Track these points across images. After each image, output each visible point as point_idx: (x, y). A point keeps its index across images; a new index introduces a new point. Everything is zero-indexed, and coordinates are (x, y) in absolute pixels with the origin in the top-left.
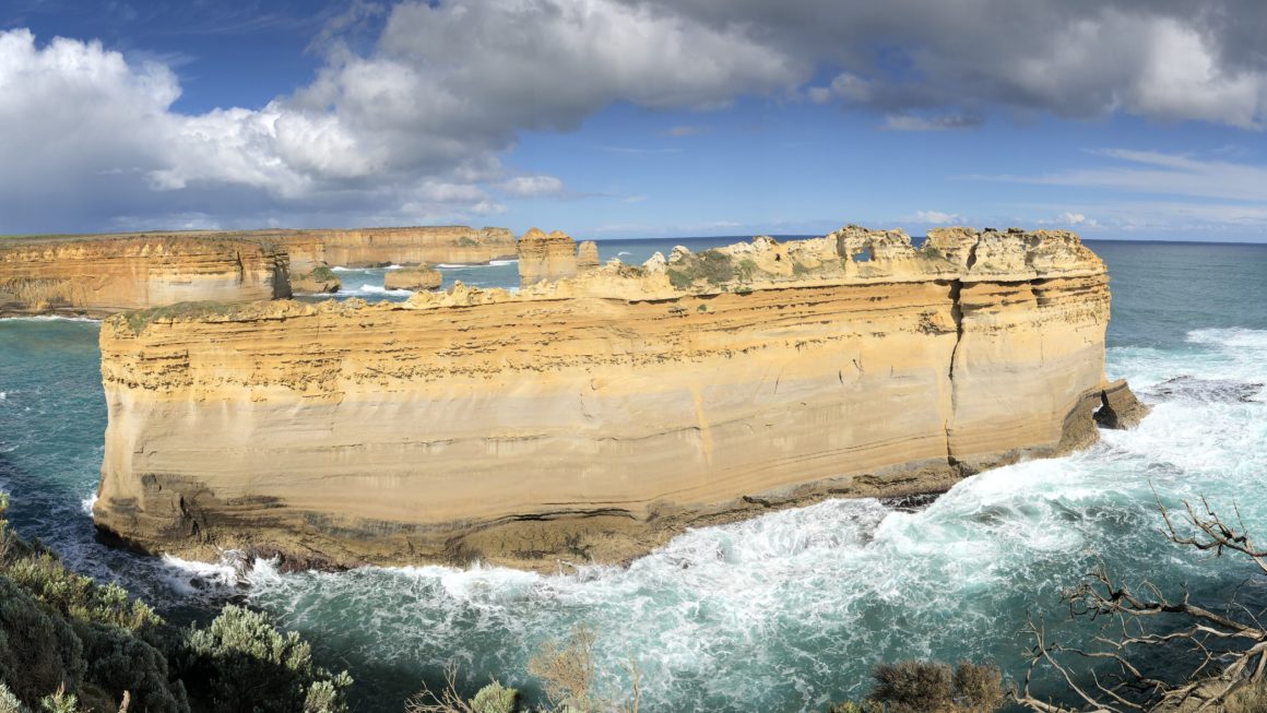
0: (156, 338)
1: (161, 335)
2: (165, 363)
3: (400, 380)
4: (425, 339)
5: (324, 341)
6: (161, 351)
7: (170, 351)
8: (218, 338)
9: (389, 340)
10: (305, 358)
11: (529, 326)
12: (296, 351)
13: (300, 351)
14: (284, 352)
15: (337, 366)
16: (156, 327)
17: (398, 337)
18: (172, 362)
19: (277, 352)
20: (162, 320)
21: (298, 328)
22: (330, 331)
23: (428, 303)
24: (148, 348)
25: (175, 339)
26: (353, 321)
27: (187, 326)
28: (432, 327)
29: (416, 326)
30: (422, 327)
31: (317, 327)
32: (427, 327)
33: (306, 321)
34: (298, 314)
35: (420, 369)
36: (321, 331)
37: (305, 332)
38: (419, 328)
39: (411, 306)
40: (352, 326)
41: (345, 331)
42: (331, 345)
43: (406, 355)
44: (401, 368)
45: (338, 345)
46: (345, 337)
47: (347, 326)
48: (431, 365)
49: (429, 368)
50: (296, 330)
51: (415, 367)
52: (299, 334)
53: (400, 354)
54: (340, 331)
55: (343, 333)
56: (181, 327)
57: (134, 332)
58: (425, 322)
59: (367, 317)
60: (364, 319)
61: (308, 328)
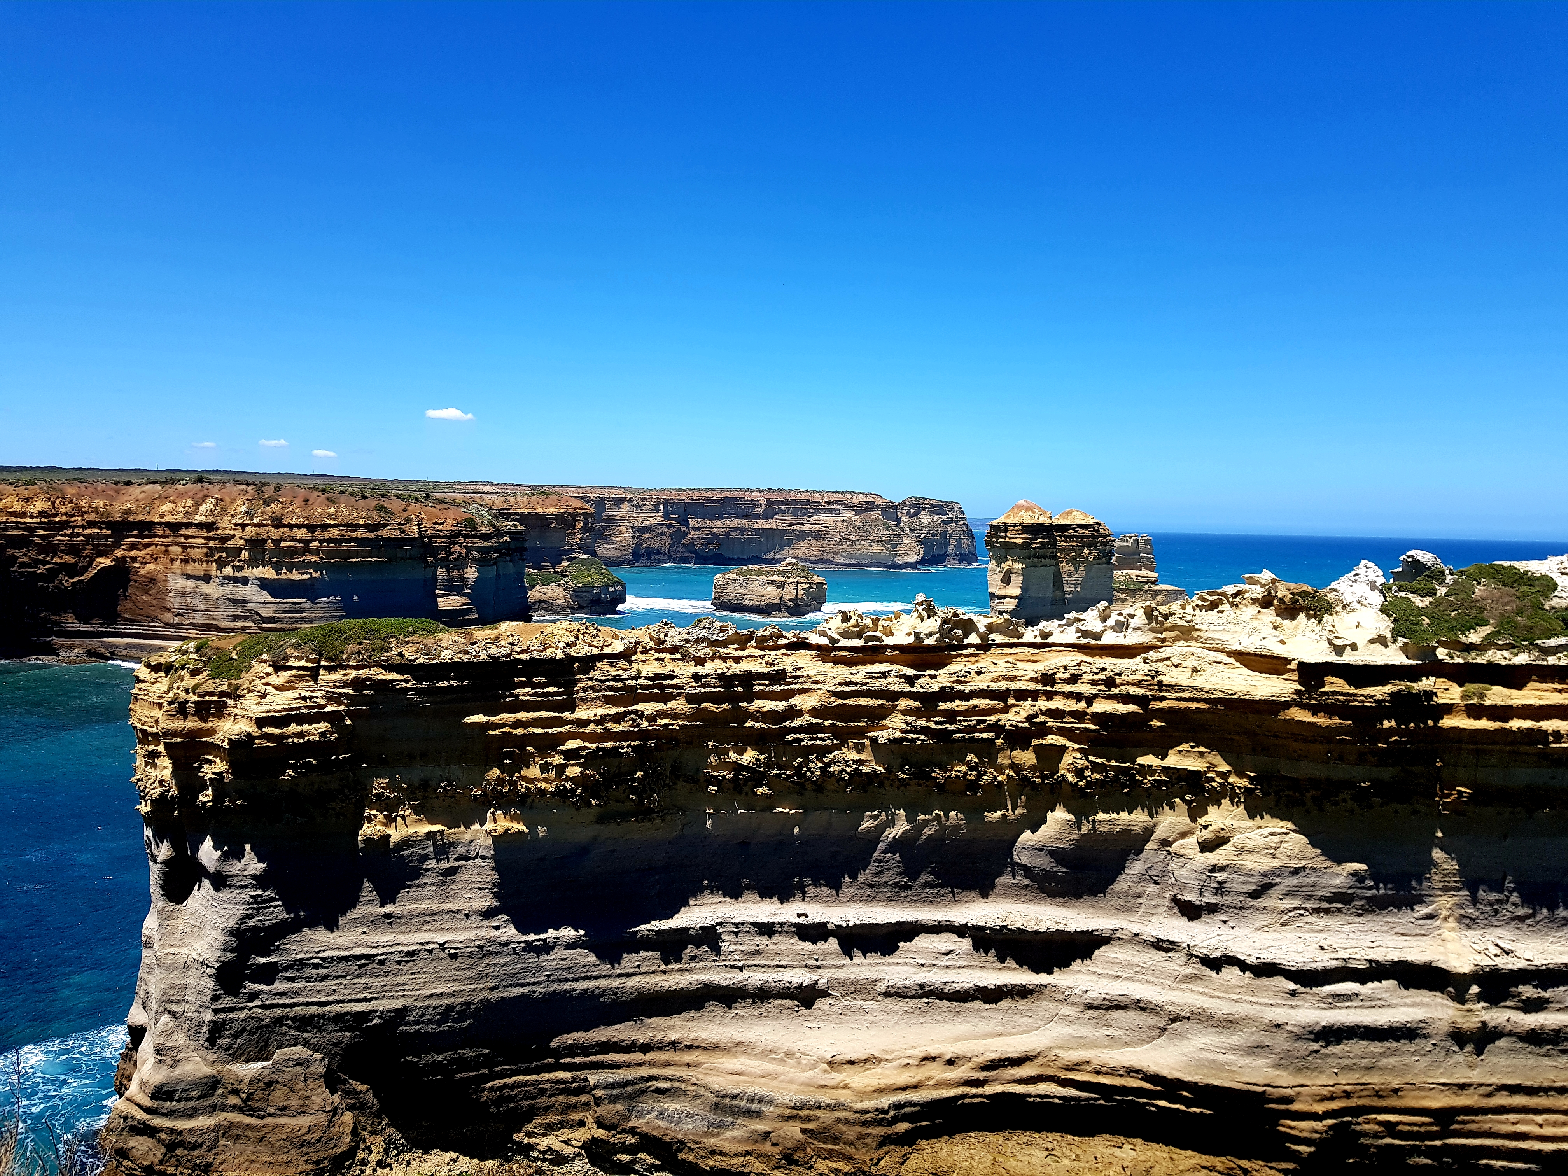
0: (279, 702)
1: (292, 694)
5: (649, 708)
7: (312, 729)
10: (609, 742)
11: (1069, 695)
12: (589, 728)
13: (600, 728)
14: (563, 730)
16: (281, 676)
17: (798, 702)
19: (550, 730)
20: (295, 660)
21: (596, 680)
22: (662, 687)
23: (859, 636)
24: (261, 722)
25: (324, 702)
26: (709, 667)
27: (353, 674)
28: (865, 684)
29: (834, 681)
30: (846, 684)
31: (635, 678)
32: (856, 684)
33: (611, 665)
34: (595, 651)
35: (838, 768)
36: (643, 687)
37: (611, 689)
38: (840, 684)
39: (825, 641)
40: (707, 676)
41: (692, 687)
42: (662, 714)
43: (812, 739)
44: (800, 766)
45: (676, 716)
46: (691, 699)
47: (696, 677)
48: (860, 762)
49: (857, 769)
50: (591, 683)
51: (828, 765)
52: (597, 691)
53: (801, 736)
54: (681, 688)
55: (688, 690)
56: (338, 675)
57: (224, 688)
58: (852, 674)
59: (737, 660)
60: (730, 663)
61: (617, 679)
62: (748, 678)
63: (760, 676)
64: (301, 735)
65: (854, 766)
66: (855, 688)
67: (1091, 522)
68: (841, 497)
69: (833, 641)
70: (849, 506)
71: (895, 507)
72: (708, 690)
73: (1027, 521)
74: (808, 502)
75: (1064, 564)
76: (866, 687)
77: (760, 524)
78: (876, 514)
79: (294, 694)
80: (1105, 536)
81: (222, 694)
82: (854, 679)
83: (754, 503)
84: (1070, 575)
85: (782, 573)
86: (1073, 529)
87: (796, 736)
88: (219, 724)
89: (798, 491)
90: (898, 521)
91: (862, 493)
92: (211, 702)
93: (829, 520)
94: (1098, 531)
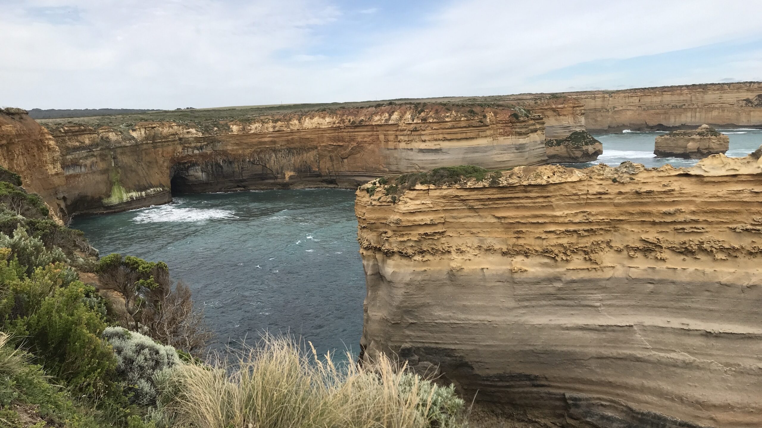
0: (412, 205)
1: (418, 202)
2: (422, 231)
3: (682, 257)
4: (717, 212)
5: (594, 210)
6: (418, 218)
7: (427, 218)
8: (477, 205)
9: (672, 209)
10: (572, 228)
12: (561, 220)
13: (566, 220)
14: (547, 220)
15: (608, 237)
16: (413, 194)
17: (682, 207)
18: (429, 230)
19: (540, 221)
20: (418, 187)
22: (600, 199)
24: (405, 215)
25: (431, 206)
26: (629, 188)
28: (726, 197)
29: (707, 196)
30: (714, 197)
31: (585, 195)
32: (720, 197)
33: (573, 187)
34: (564, 180)
35: (709, 245)
36: (590, 199)
37: (572, 200)
38: (710, 198)
39: (700, 172)
40: (626, 193)
41: (618, 199)
42: (601, 214)
43: (692, 228)
45: (610, 214)
46: (618, 205)
47: (621, 194)
48: (723, 242)
49: (721, 246)
50: (562, 197)
51: (702, 243)
52: (564, 201)
53: (685, 226)
54: (611, 199)
55: (615, 201)
56: (437, 193)
58: (718, 191)
59: (645, 184)
61: (576, 195)
62: (651, 194)
63: (660, 193)
64: (422, 220)
66: (721, 200)
68: (742, 85)
70: (748, 91)
74: (719, 90)
77: (687, 105)
82: (720, 194)
85: (699, 134)
87: (681, 227)
88: (388, 215)
93: (733, 100)
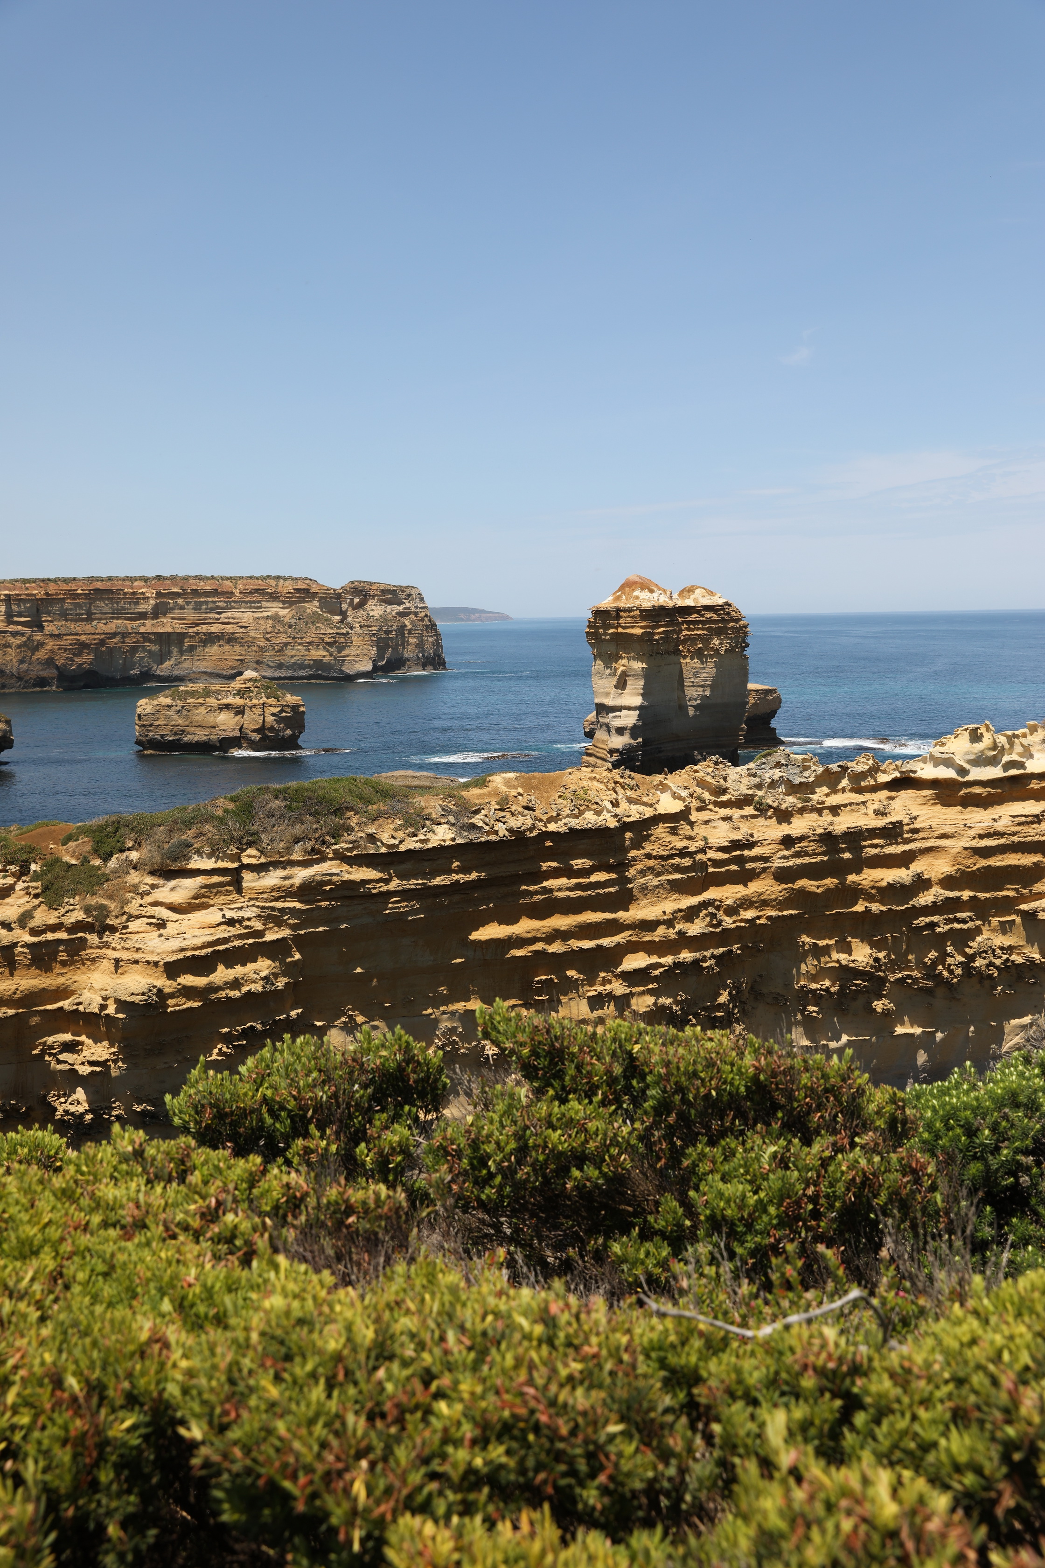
0: (189, 932)
1: (208, 917)
4: (997, 872)
5: (728, 894)
6: (221, 977)
7: (251, 975)
9: (905, 875)
12: (658, 933)
13: (674, 932)
14: (622, 939)
16: (182, 889)
17: (924, 868)
21: (655, 858)
22: (741, 861)
23: (993, 761)
24: (172, 969)
25: (258, 925)
26: (799, 826)
27: (301, 875)
28: (1014, 834)
29: (972, 833)
30: (989, 835)
31: (703, 851)
32: (1001, 834)
33: (674, 831)
34: (648, 813)
35: (985, 962)
36: (716, 863)
37: (678, 869)
38: (981, 837)
39: (948, 773)
40: (802, 838)
41: (784, 857)
42: (746, 903)
43: (949, 921)
44: (934, 964)
45: (765, 904)
46: (783, 875)
47: (788, 841)
48: (1010, 949)
49: (1007, 960)
50: (651, 863)
51: (972, 958)
52: (658, 875)
53: (936, 918)
54: (766, 859)
55: (777, 863)
56: (273, 879)
57: (78, 915)
58: (995, 820)
59: (835, 810)
60: (827, 817)
61: (683, 853)
62: (855, 837)
63: (873, 833)
64: (236, 984)
65: (1005, 957)
66: (1002, 841)
67: (721, 602)
68: (261, 584)
69: (963, 772)
70: (274, 596)
71: (338, 596)
72: (807, 860)
73: (647, 605)
74: (215, 592)
75: (688, 660)
76: (1016, 839)
77: (148, 626)
78: (313, 607)
79: (213, 916)
80: (737, 620)
81: (79, 926)
82: (1000, 826)
83: (136, 598)
84: (696, 674)
85: (240, 693)
86: (698, 612)
87: (928, 920)
88: (76, 978)
89: (200, 578)
90: (344, 614)
91: (293, 579)
92: (59, 941)
93: (246, 616)
94: (728, 614)
